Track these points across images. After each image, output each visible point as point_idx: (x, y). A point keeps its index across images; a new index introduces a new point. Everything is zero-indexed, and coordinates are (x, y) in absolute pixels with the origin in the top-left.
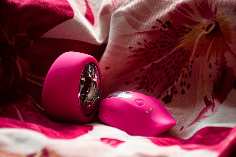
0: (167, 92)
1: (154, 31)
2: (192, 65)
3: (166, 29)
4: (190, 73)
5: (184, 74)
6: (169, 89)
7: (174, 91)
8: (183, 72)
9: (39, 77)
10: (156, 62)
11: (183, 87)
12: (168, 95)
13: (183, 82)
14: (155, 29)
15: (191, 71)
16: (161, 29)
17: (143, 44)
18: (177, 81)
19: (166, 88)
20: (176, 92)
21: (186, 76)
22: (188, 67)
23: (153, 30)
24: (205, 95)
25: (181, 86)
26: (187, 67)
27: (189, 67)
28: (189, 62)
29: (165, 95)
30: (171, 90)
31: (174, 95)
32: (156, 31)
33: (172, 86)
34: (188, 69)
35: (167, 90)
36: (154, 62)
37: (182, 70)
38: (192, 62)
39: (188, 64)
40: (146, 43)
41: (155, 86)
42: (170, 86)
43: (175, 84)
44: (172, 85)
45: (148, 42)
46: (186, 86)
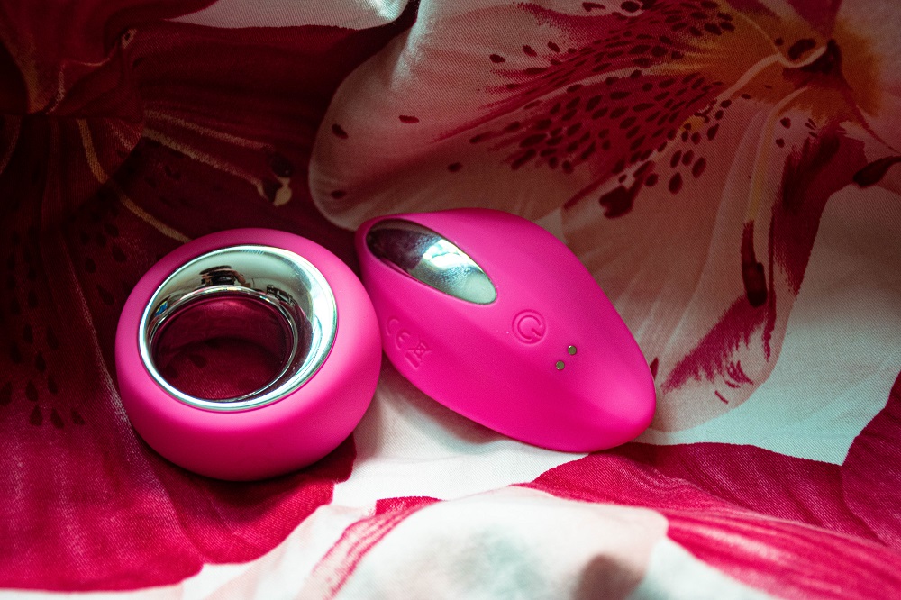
0: (623, 179)
1: (590, 18)
2: (724, 110)
3: (638, 13)
4: (712, 133)
5: (691, 133)
6: (630, 172)
7: (647, 177)
8: (688, 127)
9: (165, 116)
10: (586, 82)
11: (681, 168)
12: (622, 189)
13: (684, 152)
14: (595, 12)
15: (717, 125)
16: (615, 14)
17: (545, 57)
18: (660, 150)
19: (619, 168)
20: (652, 181)
21: (696, 138)
22: (708, 115)
23: (584, 13)
24: (746, 221)
25: (674, 163)
26: (704, 115)
27: (712, 115)
28: (715, 102)
29: (613, 184)
30: (636, 175)
31: (644, 188)
32: (599, 18)
33: (640, 164)
34: (707, 120)
35: (621, 174)
36: (578, 83)
37: (685, 123)
38: (726, 104)
39: (711, 109)
40: (553, 53)
41: (584, 157)
42: (633, 161)
43: (655, 156)
44: (642, 160)
45: (563, 50)
46: (691, 166)
